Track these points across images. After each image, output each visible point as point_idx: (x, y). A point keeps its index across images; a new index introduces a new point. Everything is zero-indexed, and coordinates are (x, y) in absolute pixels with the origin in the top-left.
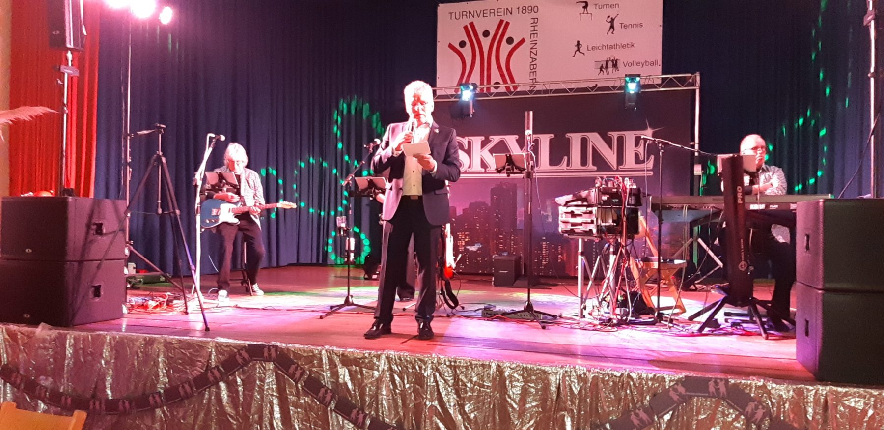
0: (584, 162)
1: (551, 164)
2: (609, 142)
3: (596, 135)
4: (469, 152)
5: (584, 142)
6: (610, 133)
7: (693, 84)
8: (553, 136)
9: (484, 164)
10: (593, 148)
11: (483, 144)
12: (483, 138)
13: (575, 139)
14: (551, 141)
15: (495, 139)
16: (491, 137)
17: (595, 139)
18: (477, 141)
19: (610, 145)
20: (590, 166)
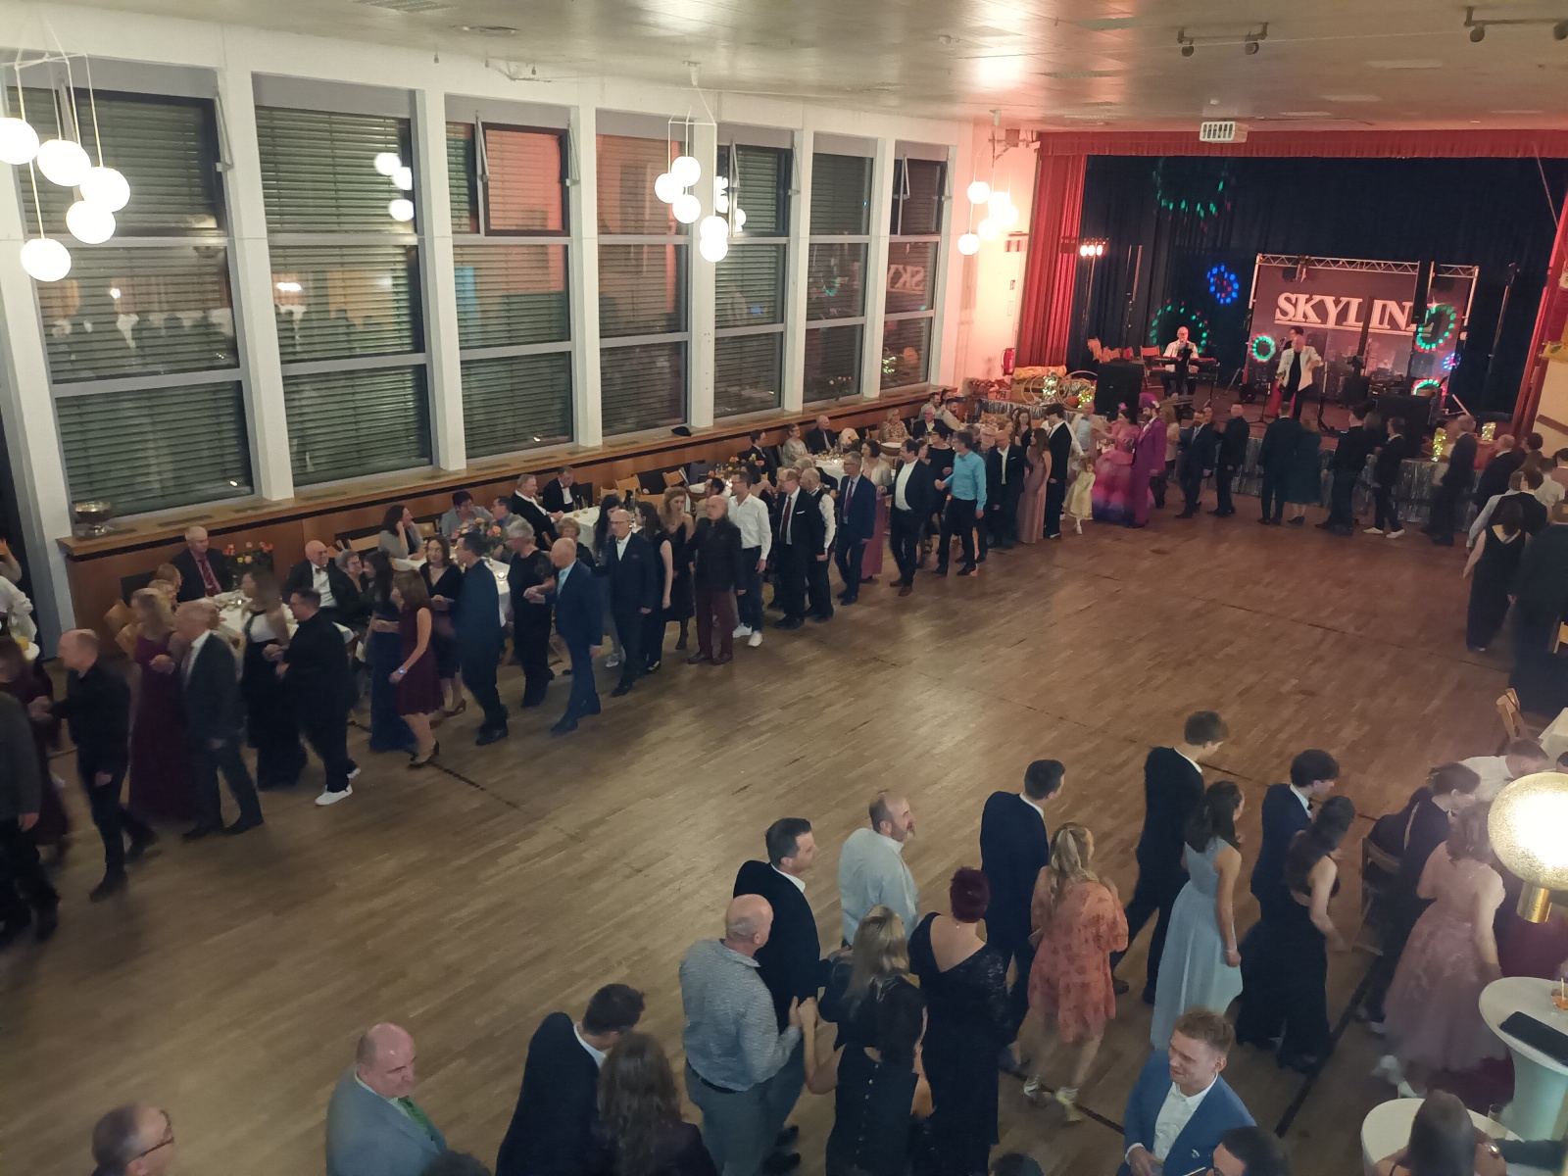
0: (1381, 322)
1: (1356, 321)
2: (1402, 309)
3: (1394, 303)
4: (1295, 305)
5: (1384, 307)
6: (1404, 303)
7: (1471, 274)
8: (1361, 300)
9: (1305, 316)
10: (1390, 313)
11: (1307, 301)
12: (1307, 296)
13: (1378, 304)
14: (1359, 304)
15: (1317, 298)
16: (1314, 296)
17: (1393, 306)
18: (1303, 298)
19: (1403, 312)
20: (1386, 325)
